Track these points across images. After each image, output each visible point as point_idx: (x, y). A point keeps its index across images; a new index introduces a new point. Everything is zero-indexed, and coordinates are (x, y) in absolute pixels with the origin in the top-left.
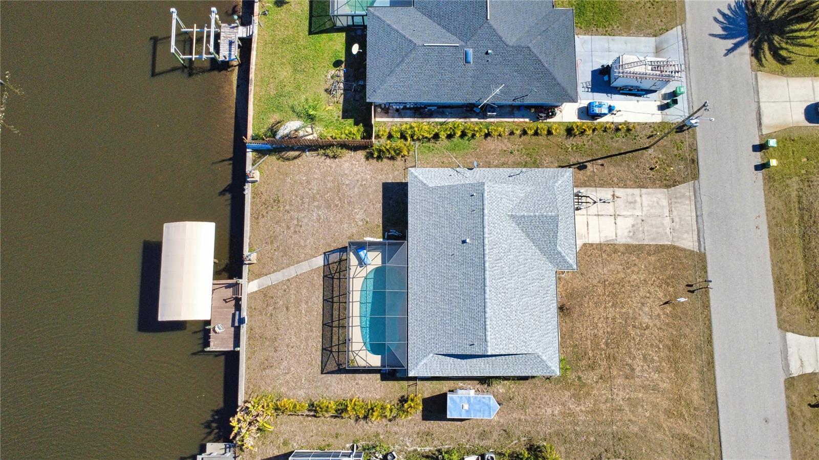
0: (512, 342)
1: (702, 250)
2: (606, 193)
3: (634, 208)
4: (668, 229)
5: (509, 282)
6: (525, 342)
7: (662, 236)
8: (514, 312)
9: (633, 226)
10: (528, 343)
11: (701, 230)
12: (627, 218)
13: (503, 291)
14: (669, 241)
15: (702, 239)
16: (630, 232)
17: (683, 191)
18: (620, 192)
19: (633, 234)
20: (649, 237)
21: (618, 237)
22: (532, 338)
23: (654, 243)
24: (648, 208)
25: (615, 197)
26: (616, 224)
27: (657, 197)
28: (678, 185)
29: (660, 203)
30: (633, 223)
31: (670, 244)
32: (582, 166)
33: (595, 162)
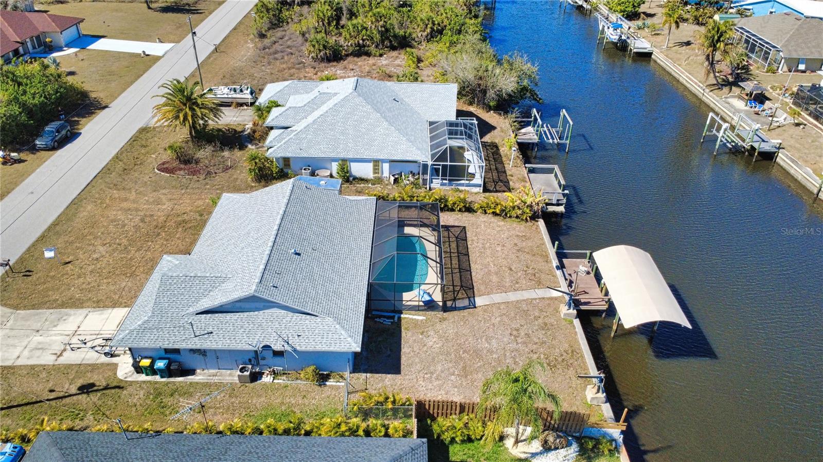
2: (70, 358)
3: (40, 343)
7: (23, 317)
9: (55, 326)
12: (58, 333)
14: (18, 313)
16: (65, 320)
18: (47, 359)
19: (62, 317)
20: (42, 316)
21: (85, 314)
23: (40, 311)
24: (19, 344)
25: (59, 353)
26: (79, 327)
32: (86, 389)
33: (61, 394)
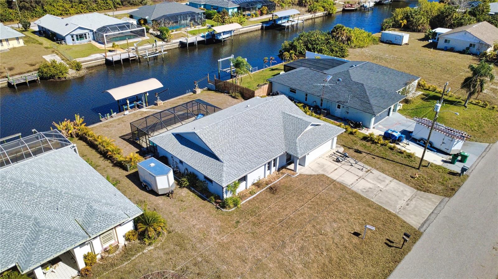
0: (215, 143)
3: (380, 183)
4: (399, 206)
5: (248, 126)
6: (223, 152)
7: (391, 206)
8: (235, 137)
10: (224, 154)
11: (431, 220)
12: (370, 183)
14: (394, 210)
15: (426, 225)
16: (365, 189)
17: (430, 197)
18: (376, 172)
19: (366, 191)
20: (379, 200)
21: (353, 186)
22: (229, 154)
23: (380, 204)
24: (392, 189)
25: (370, 171)
26: (357, 180)
27: (404, 189)
28: (428, 193)
29: (405, 192)
30: (371, 187)
31: (394, 213)
32: (358, 152)
33: (369, 155)
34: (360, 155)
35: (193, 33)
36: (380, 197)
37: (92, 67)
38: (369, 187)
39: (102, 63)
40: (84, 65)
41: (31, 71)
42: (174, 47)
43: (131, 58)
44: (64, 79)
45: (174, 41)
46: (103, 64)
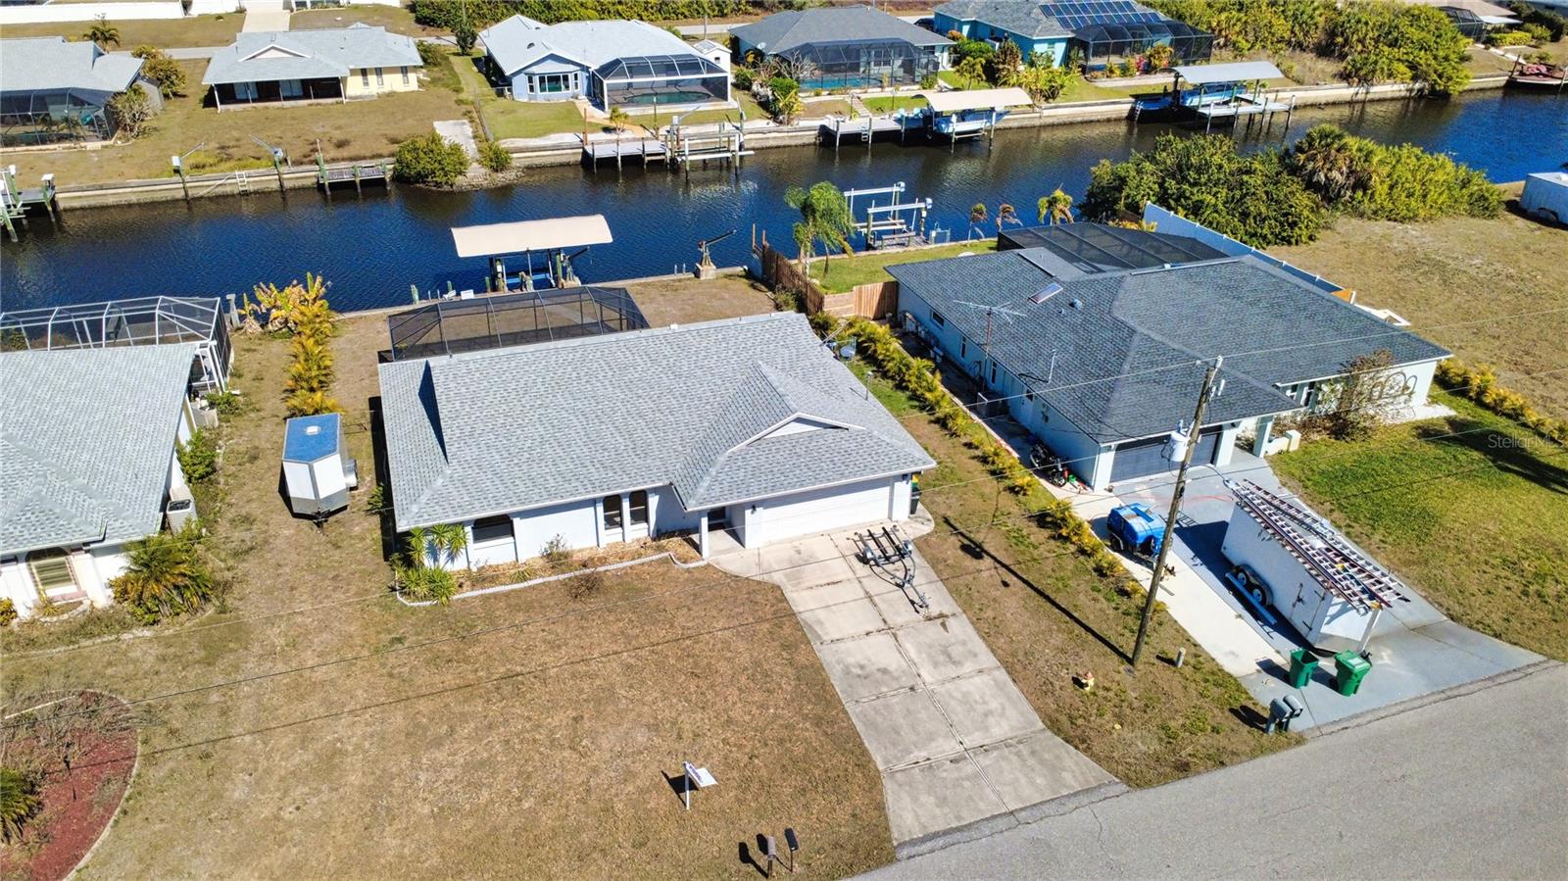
0: (467, 406)
1: (905, 852)
2: (939, 600)
3: (936, 665)
4: (924, 754)
5: (607, 382)
6: (471, 435)
7: (894, 744)
8: (539, 402)
9: (884, 671)
10: (470, 442)
11: (974, 834)
12: (898, 655)
13: (582, 374)
14: (887, 762)
15: (941, 842)
16: (862, 667)
17: (1068, 762)
18: (961, 628)
19: (859, 676)
20: (873, 713)
21: (834, 646)
22: (484, 448)
23: (860, 728)
24: (959, 696)
25: (941, 620)
26: (867, 634)
27: (1003, 709)
28: (1076, 748)
29: (991, 720)
30: (889, 668)
31: (881, 768)
32: (974, 550)
33: (1002, 570)
34: (969, 562)
35: (878, 107)
36: (887, 707)
37: (542, 168)
38: (881, 666)
39: (572, 159)
40: (518, 160)
41: (380, 156)
42: (800, 142)
43: (648, 155)
44: (446, 188)
45: (803, 123)
46: (575, 164)
